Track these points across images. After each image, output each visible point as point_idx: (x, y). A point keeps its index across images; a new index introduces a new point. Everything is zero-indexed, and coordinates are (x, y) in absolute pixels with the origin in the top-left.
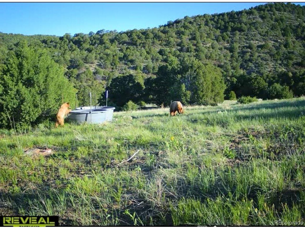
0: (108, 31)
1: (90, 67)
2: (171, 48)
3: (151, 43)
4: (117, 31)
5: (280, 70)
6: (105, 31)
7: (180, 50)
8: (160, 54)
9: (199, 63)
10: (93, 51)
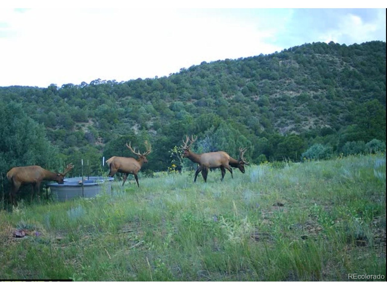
0: (105, 80)
1: (82, 127)
2: (185, 102)
3: (159, 96)
4: (116, 82)
5: (322, 127)
6: (101, 81)
7: (197, 104)
8: (171, 110)
9: (220, 120)
10: (86, 106)
